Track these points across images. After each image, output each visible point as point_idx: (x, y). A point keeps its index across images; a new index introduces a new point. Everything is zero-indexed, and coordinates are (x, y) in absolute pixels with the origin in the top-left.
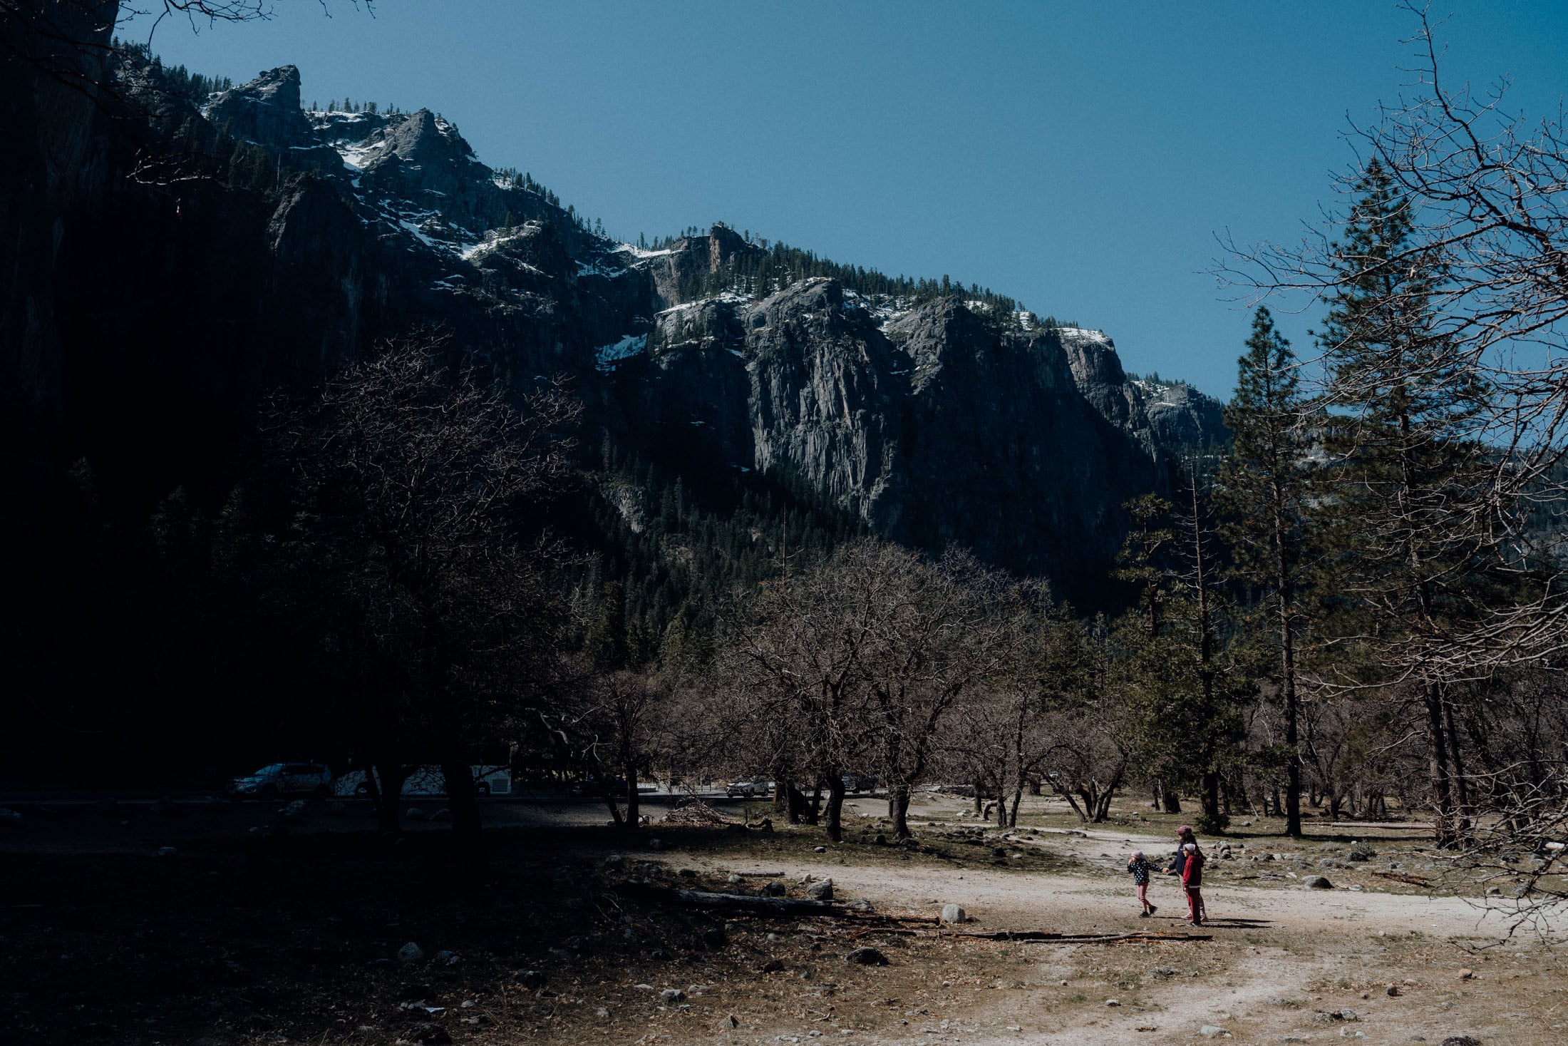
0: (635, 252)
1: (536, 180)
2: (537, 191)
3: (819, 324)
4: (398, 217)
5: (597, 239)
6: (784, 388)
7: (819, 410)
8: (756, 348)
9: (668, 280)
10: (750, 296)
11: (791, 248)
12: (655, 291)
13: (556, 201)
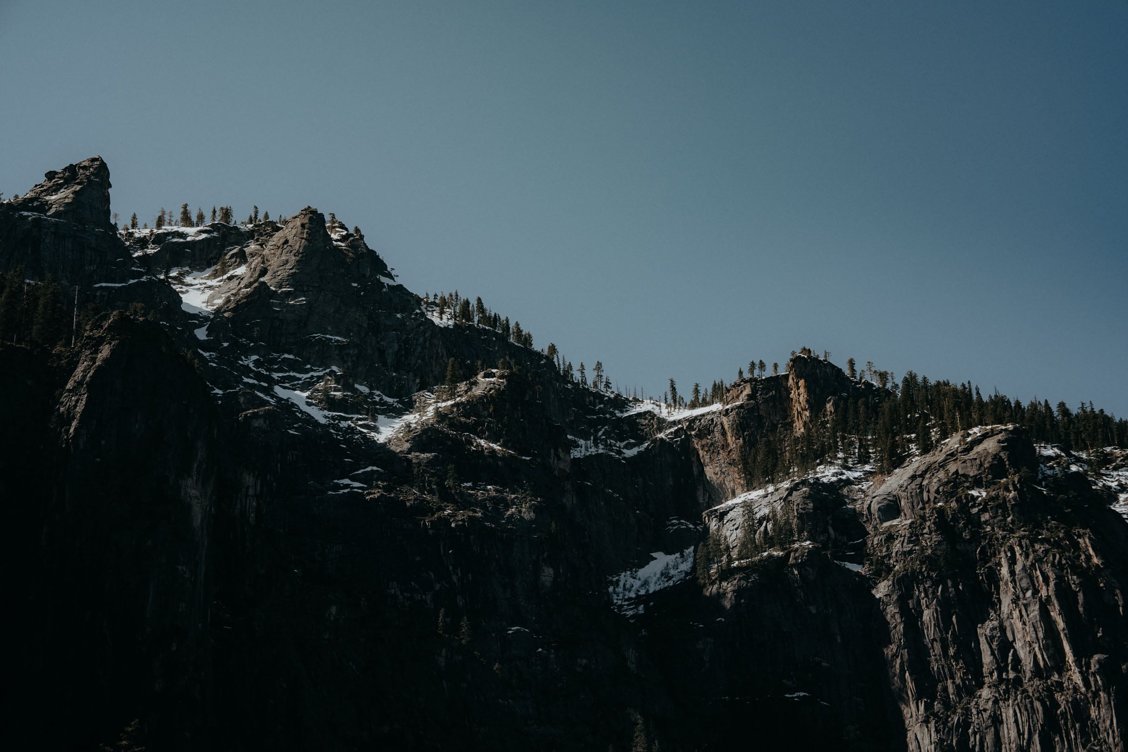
0: (664, 412)
1: (492, 308)
2: (495, 326)
3: (999, 506)
4: (272, 382)
5: (599, 396)
6: (947, 623)
7: (1017, 660)
8: (889, 556)
9: (723, 455)
10: (867, 468)
11: (932, 381)
12: (702, 473)
13: (527, 340)
